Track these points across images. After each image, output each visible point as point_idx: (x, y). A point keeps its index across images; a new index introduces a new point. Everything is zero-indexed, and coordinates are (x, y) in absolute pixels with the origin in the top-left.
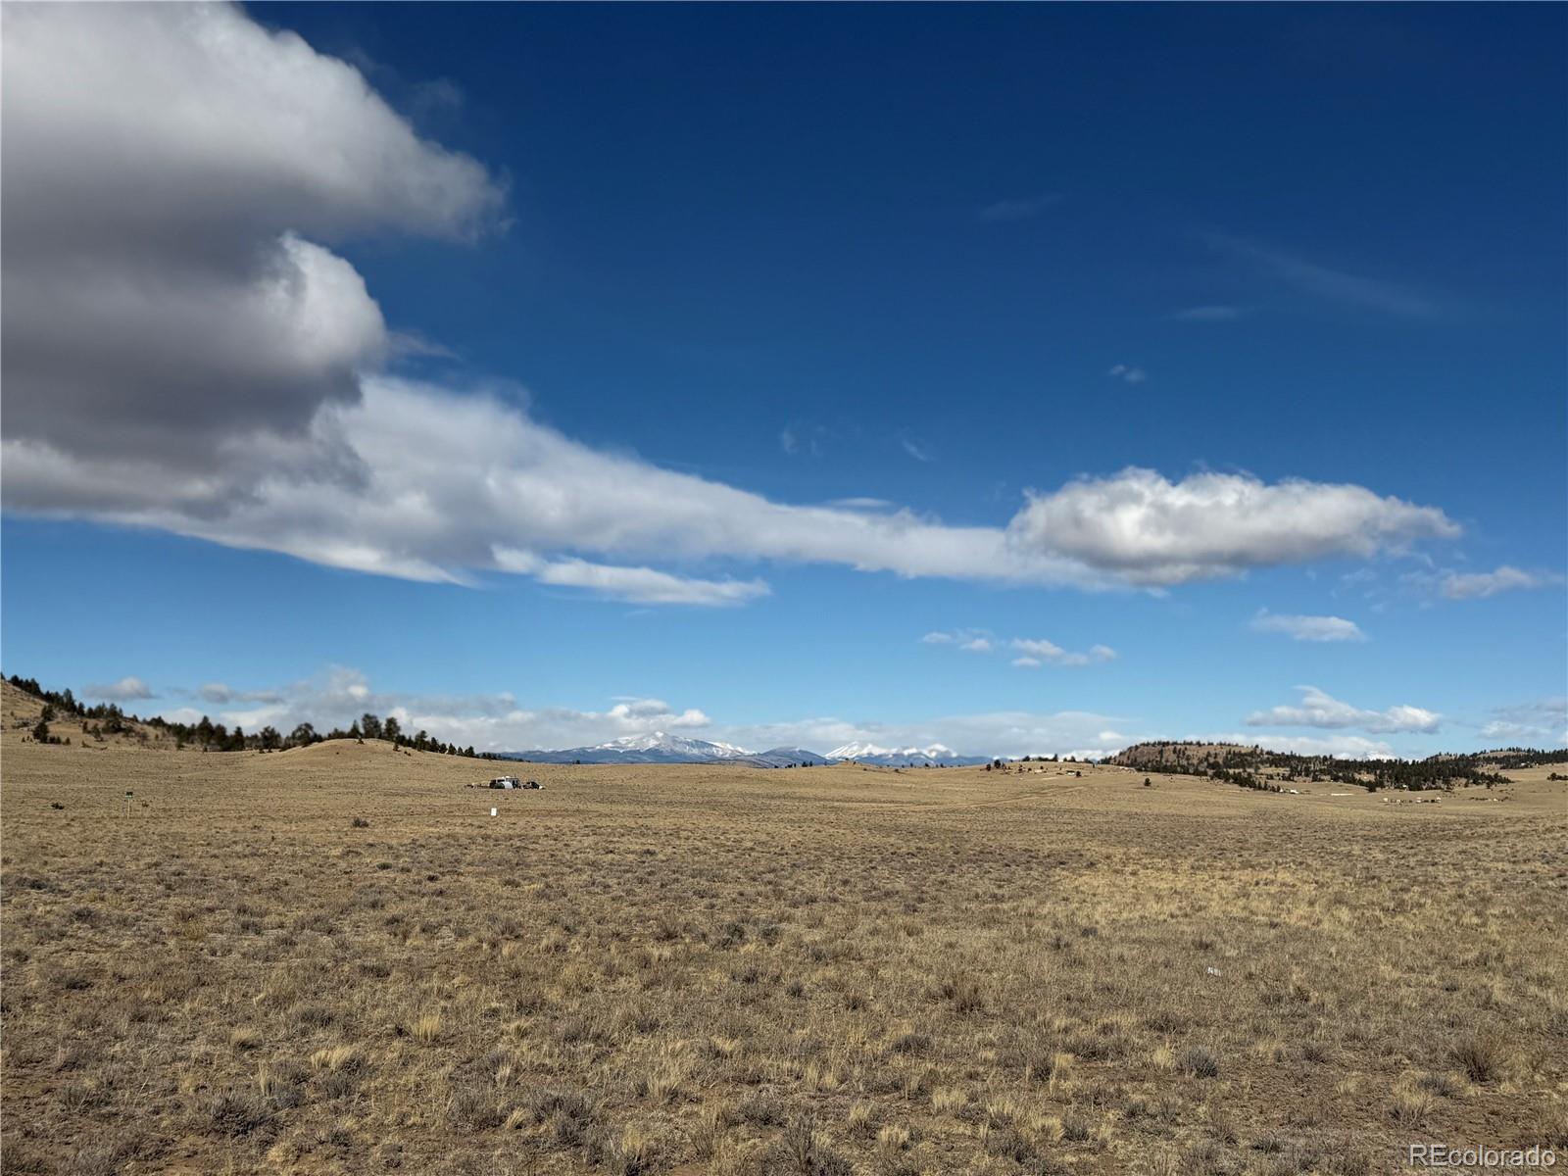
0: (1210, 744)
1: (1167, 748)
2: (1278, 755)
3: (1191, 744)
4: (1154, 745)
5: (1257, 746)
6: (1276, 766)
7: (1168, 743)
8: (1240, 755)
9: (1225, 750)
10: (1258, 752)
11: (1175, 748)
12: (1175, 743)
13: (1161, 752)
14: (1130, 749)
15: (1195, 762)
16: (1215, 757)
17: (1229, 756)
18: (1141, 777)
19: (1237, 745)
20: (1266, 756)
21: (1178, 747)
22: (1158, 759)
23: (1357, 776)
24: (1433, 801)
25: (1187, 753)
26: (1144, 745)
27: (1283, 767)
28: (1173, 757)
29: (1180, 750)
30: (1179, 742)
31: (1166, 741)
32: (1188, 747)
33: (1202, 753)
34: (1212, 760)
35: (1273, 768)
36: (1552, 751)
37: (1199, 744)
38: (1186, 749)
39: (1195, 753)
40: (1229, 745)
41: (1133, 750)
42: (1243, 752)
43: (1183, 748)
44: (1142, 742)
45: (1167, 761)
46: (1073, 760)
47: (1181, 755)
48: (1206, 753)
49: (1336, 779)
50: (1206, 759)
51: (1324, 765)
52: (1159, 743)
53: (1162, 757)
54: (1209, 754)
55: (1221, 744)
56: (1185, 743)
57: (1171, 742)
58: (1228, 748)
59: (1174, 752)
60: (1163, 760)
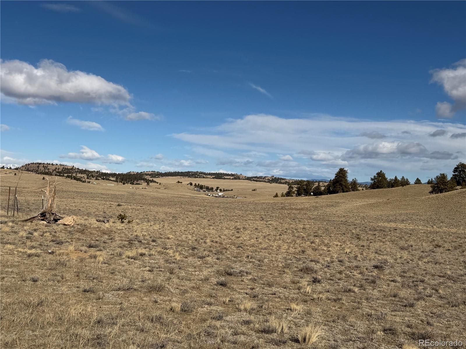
0: (57, 165)
1: (40, 165)
2: (81, 170)
3: (50, 164)
4: (36, 164)
5: (73, 166)
6: (81, 174)
7: (41, 164)
8: (68, 169)
9: (62, 167)
10: (74, 168)
11: (44, 165)
12: (44, 164)
13: (38, 167)
14: (26, 165)
15: (51, 171)
16: (58, 170)
17: (64, 169)
18: (41, 176)
19: (66, 166)
20: (77, 170)
21: (45, 165)
22: (37, 169)
23: (110, 179)
24: (145, 188)
25: (48, 167)
26: (32, 163)
27: (83, 174)
28: (43, 169)
29: (46, 166)
30: (45, 163)
31: (40, 163)
32: (48, 165)
33: (54, 168)
34: (57, 170)
35: (80, 174)
36: (164, 172)
37: (52, 164)
38: (48, 166)
39: (51, 168)
40: (63, 165)
41: (28, 165)
42: (69, 168)
43: (47, 165)
44: (31, 163)
45: (40, 170)
46: (10, 168)
47: (46, 168)
48: (55, 168)
49: (103, 179)
50: (55, 170)
51: (97, 174)
52: (38, 163)
53: (38, 169)
54: (56, 168)
55: (60, 165)
56: (47, 164)
57: (42, 163)
58: (63, 167)
59: (43, 167)
60: (39, 170)
